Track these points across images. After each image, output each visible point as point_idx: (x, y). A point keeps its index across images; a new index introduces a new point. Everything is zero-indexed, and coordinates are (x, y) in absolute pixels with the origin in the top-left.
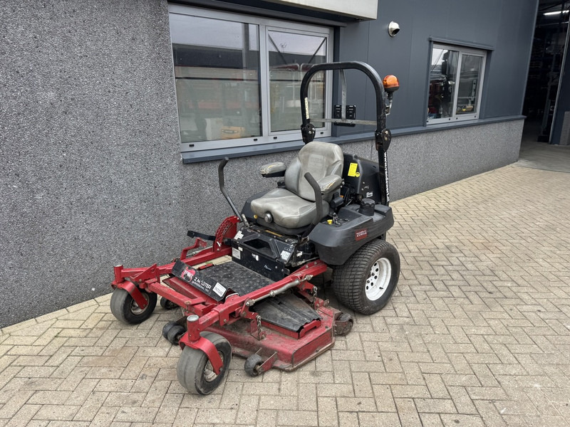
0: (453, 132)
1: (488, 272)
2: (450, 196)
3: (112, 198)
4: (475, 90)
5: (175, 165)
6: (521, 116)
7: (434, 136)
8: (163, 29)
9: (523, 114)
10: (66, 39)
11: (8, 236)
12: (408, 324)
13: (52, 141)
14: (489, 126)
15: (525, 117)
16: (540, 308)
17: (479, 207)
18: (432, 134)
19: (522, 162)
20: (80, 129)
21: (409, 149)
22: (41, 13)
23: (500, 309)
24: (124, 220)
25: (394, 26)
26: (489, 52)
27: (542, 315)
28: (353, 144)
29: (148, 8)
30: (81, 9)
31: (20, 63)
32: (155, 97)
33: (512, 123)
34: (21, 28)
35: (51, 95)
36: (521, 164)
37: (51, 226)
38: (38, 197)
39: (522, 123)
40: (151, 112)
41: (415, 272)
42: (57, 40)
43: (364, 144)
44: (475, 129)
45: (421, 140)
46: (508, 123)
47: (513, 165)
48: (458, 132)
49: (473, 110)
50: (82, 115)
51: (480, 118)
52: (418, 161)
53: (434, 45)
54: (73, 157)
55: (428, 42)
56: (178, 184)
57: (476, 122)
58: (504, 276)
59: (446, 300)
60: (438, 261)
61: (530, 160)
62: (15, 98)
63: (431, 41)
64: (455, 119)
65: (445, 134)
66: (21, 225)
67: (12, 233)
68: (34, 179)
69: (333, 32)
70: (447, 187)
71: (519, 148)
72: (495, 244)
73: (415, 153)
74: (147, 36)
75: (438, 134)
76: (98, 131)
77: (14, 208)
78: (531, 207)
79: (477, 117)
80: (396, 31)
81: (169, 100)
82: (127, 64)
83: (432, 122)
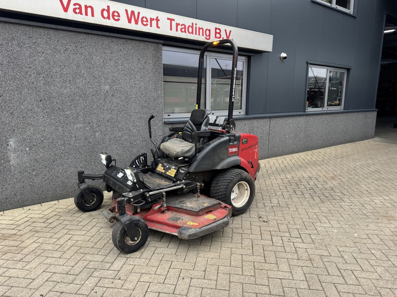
0: (324, 116)
1: (330, 189)
2: (320, 154)
3: (130, 138)
4: (340, 92)
5: (160, 124)
6: (374, 109)
7: (311, 118)
8: (160, 58)
9: (376, 108)
10: (116, 62)
11: (82, 152)
12: (276, 206)
13: (106, 108)
14: (350, 114)
15: (377, 110)
16: (351, 204)
17: (337, 160)
18: (310, 117)
19: (377, 139)
20: (118, 104)
21: (294, 125)
22: (107, 51)
23: (329, 203)
24: (134, 150)
25: (284, 55)
26: (348, 70)
27: (351, 207)
28: (258, 120)
29: (153, 48)
30: (123, 49)
31: (96, 73)
32: (153, 90)
33: (368, 113)
34: (98, 58)
35: (107, 87)
36: (376, 139)
37: (101, 149)
38: (97, 134)
39: (375, 114)
40: (151, 98)
41: (287, 187)
42: (112, 63)
43: (265, 120)
44: (340, 116)
45: (302, 120)
46: (365, 113)
47: (370, 140)
48: (328, 117)
49: (339, 105)
50: (120, 97)
51: (344, 109)
52: (300, 132)
53: (310, 66)
54: (114, 117)
55: (306, 64)
56: (161, 134)
57: (341, 111)
58: (338, 191)
59: (300, 199)
60: (302, 182)
61: (382, 138)
62: (92, 88)
63: (308, 63)
64: (326, 109)
65: (319, 117)
66: (88, 148)
67: (84, 151)
68: (96, 126)
69: (247, 59)
70: (322, 150)
71: (374, 129)
72: (339, 177)
73: (298, 127)
74: (152, 61)
75: (314, 117)
76: (126, 105)
77: (86, 139)
78: (370, 161)
79: (342, 108)
80: (285, 58)
81: (160, 92)
82: (142, 74)
83: (310, 110)
